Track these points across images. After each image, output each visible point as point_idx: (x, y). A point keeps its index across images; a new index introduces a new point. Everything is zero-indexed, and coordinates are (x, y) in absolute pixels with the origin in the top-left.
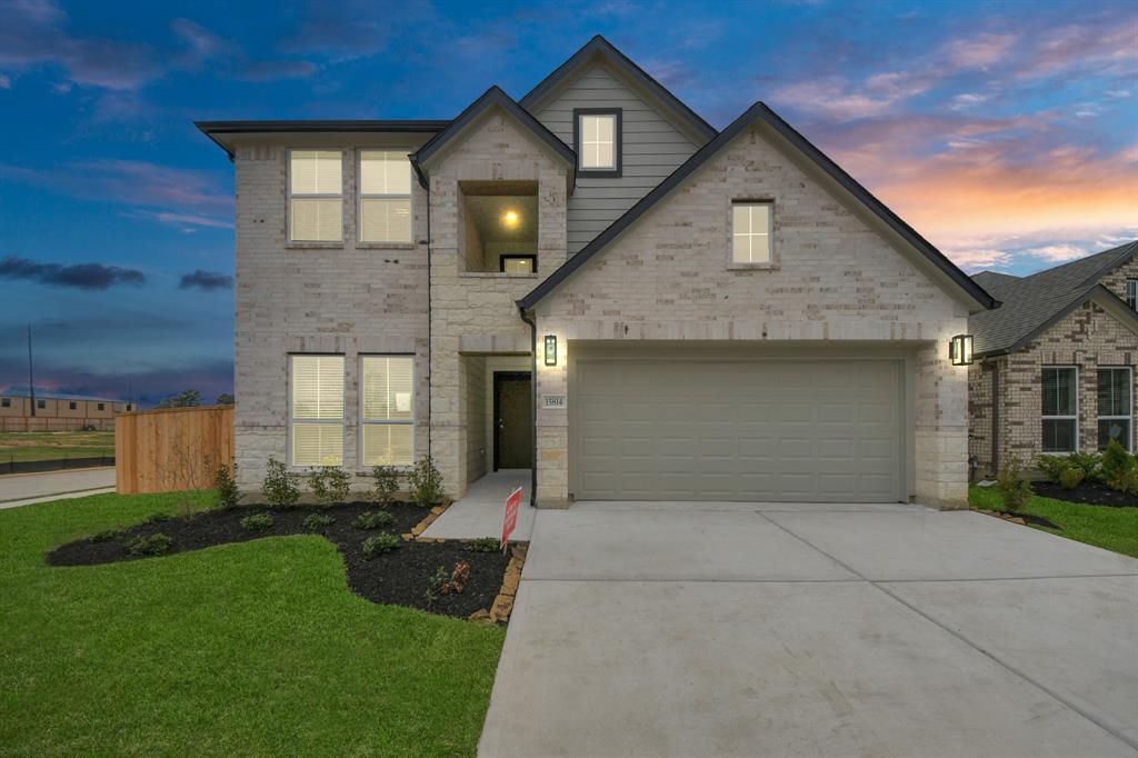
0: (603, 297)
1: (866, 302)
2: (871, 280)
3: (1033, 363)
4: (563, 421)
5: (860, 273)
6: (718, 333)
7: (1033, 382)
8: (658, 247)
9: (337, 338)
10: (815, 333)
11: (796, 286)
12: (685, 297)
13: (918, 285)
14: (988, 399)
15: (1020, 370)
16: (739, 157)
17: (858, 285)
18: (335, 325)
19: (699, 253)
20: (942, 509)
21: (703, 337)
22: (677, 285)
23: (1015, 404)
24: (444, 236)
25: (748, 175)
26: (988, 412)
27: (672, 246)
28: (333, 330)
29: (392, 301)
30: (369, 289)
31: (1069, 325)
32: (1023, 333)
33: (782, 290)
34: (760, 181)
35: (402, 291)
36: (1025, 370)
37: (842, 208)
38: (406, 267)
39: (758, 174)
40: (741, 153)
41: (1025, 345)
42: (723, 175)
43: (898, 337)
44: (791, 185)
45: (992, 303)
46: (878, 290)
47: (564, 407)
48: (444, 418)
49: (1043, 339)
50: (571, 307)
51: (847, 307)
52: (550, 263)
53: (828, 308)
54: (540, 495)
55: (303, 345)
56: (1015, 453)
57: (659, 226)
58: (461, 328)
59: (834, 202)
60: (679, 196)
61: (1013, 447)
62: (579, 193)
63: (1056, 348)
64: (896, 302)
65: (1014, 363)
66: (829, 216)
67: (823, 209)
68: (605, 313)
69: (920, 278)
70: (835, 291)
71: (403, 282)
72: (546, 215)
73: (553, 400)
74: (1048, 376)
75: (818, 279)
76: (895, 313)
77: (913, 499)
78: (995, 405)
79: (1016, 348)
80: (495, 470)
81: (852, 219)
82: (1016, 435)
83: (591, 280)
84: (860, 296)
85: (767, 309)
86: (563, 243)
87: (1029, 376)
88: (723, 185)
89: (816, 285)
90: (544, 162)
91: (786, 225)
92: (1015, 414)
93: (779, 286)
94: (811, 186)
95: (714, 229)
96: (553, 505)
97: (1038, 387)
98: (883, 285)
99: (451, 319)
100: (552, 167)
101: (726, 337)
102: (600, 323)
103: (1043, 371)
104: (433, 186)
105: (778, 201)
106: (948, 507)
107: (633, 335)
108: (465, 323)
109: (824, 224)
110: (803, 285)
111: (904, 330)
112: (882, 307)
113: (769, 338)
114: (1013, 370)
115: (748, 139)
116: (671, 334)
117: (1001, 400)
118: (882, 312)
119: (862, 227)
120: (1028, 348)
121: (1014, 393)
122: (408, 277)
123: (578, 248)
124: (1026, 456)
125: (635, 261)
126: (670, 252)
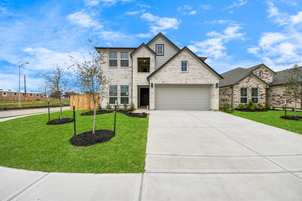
0: (161, 77)
1: (202, 78)
2: (203, 74)
3: (239, 87)
4: (154, 97)
5: (201, 73)
6: (179, 83)
7: (239, 90)
8: (169, 69)
9: (117, 83)
10: (194, 83)
11: (191, 75)
12: (173, 77)
13: (211, 75)
14: (231, 94)
15: (236, 88)
16: (182, 54)
17: (201, 75)
18: (116, 81)
19: (176, 70)
20: (214, 111)
21: (176, 83)
22: (172, 75)
23: (235, 94)
24: (135, 67)
25: (184, 57)
26: (231, 96)
27: (172, 69)
28: (116, 82)
29: (125, 77)
30: (122, 75)
31: (246, 80)
32: (237, 82)
33: (189, 76)
34: (186, 58)
35: (127, 75)
36: (237, 88)
37: (199, 63)
38: (128, 71)
39: (185, 57)
40: (183, 54)
41: (237, 83)
42: (180, 57)
43: (207, 83)
44: (191, 59)
45: (222, 78)
46: (204, 76)
47: (154, 94)
48: (134, 96)
49: (241, 82)
50: (155, 78)
51: (199, 79)
52: (152, 71)
53: (196, 79)
54: (150, 108)
55: (111, 84)
56: (235, 104)
57: (169, 65)
58: (137, 82)
59: (198, 62)
60: (173, 61)
61: (235, 102)
62: (156, 58)
63: (243, 84)
64: (207, 78)
65: (235, 87)
66: (197, 64)
67: (196, 63)
68: (161, 79)
69: (211, 74)
70: (197, 76)
71: (127, 74)
72: (151, 63)
73: (152, 93)
74: (242, 89)
75: (194, 74)
76: (207, 79)
77: (211, 110)
78: (232, 95)
79: (235, 84)
80: (140, 106)
81: (200, 64)
82: (235, 100)
83: (159, 74)
84: (201, 77)
85: (186, 79)
86: (154, 68)
87: (238, 89)
88: (180, 59)
89: (194, 75)
90: (151, 54)
91: (190, 65)
92: (235, 96)
93: (188, 75)
94: (194, 59)
95: (178, 66)
96: (152, 110)
97: (240, 91)
98: (205, 75)
99: (136, 80)
100: (152, 55)
101: (180, 83)
102: (160, 81)
103: (241, 88)
104: (133, 58)
105: (188, 62)
106: (215, 111)
107: (165, 83)
108: (138, 81)
109: (196, 65)
110: (192, 75)
111: (208, 82)
112: (205, 78)
113: (187, 83)
114: (235, 88)
115: (184, 52)
116: (171, 83)
117: (233, 94)
118: (205, 79)
119: (202, 66)
120: (238, 84)
121: (235, 92)
122: (128, 73)
123: (156, 69)
124: (238, 104)
125: (165, 71)
126: (171, 70)
